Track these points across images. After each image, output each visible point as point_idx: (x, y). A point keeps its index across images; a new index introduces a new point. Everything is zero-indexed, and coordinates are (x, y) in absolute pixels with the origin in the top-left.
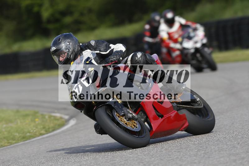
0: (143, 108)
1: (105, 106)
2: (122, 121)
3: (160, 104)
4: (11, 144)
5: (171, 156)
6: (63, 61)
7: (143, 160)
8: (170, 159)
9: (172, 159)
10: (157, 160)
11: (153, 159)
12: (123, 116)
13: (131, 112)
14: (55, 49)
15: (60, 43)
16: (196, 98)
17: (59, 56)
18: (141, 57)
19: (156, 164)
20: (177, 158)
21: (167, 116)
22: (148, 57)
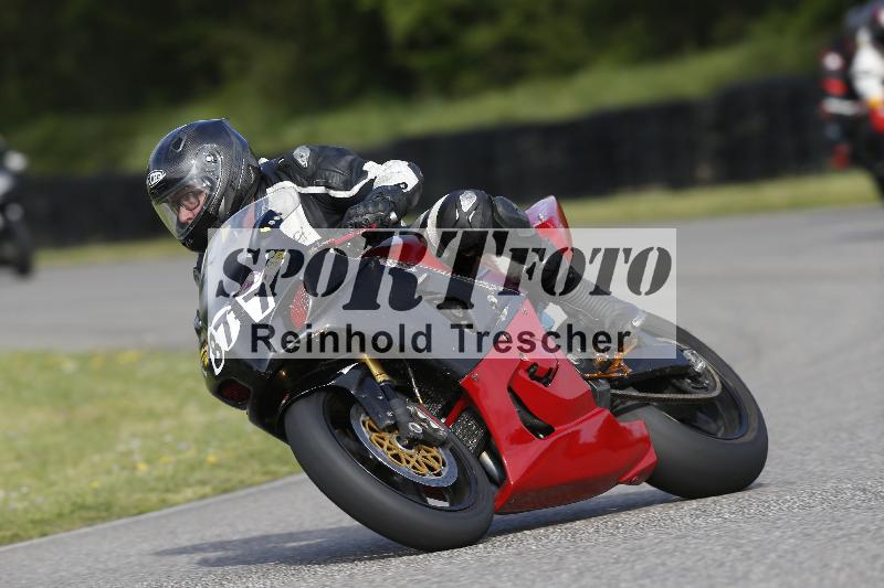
0: (472, 401)
1: (322, 396)
2: (382, 446)
3: (541, 385)
4: (275, 476)
5: (842, 524)
6: (190, 222)
7: (742, 538)
8: (840, 533)
9: (844, 536)
10: (790, 538)
11: (777, 533)
12: (392, 429)
13: (421, 415)
14: (161, 177)
15: (180, 157)
16: (693, 359)
17: (176, 205)
18: (475, 207)
19: (786, 551)
20: (865, 530)
21: (566, 429)
22: (500, 209)
